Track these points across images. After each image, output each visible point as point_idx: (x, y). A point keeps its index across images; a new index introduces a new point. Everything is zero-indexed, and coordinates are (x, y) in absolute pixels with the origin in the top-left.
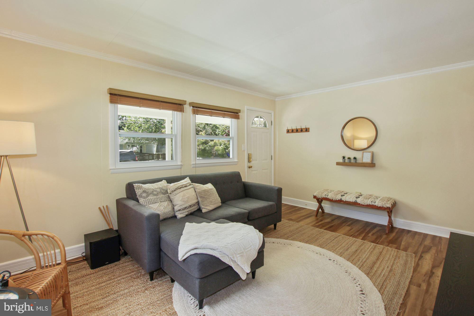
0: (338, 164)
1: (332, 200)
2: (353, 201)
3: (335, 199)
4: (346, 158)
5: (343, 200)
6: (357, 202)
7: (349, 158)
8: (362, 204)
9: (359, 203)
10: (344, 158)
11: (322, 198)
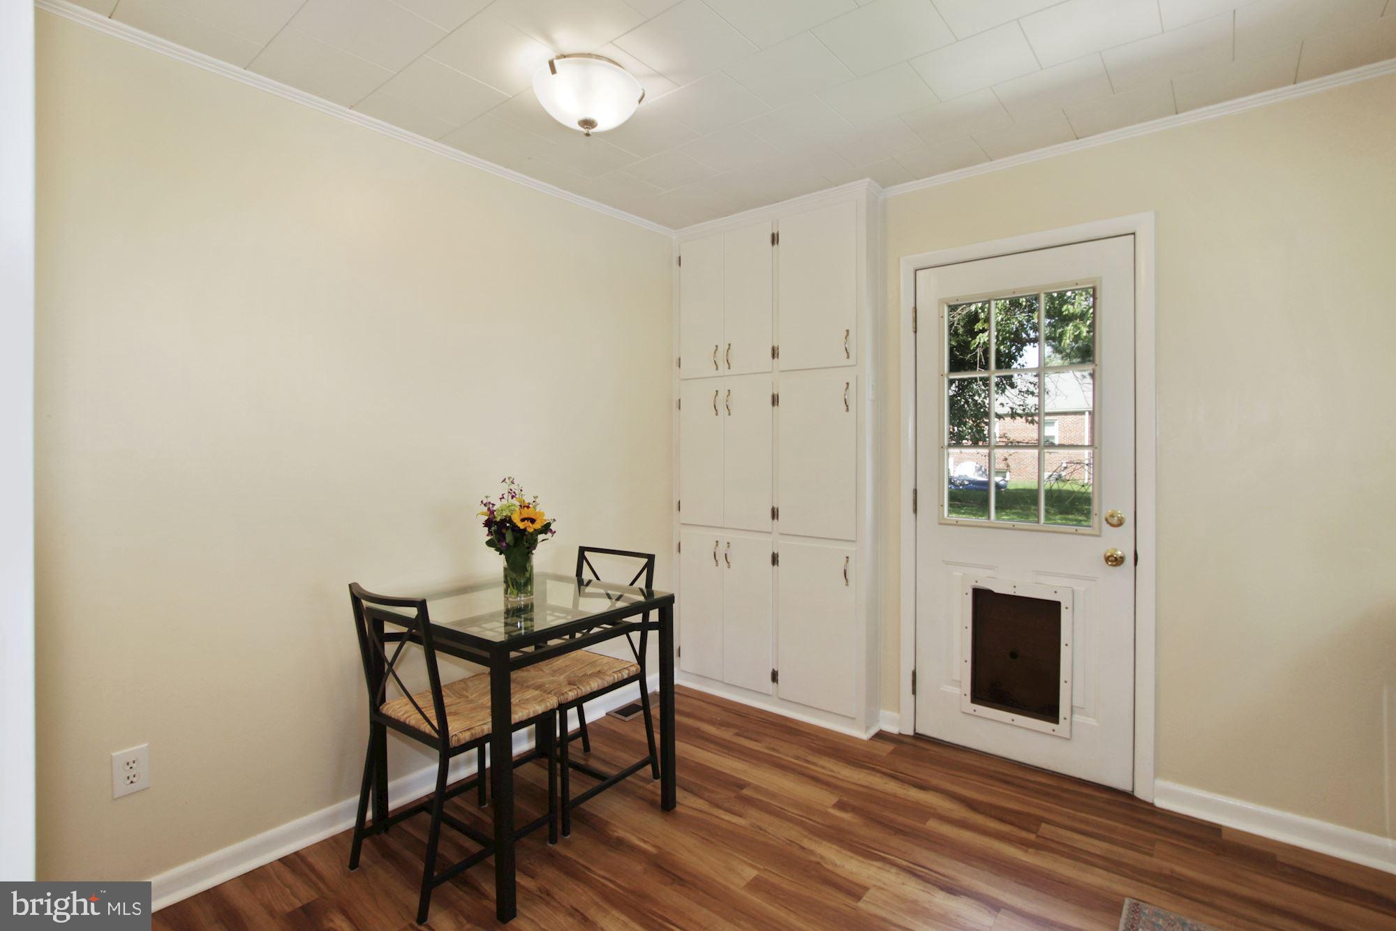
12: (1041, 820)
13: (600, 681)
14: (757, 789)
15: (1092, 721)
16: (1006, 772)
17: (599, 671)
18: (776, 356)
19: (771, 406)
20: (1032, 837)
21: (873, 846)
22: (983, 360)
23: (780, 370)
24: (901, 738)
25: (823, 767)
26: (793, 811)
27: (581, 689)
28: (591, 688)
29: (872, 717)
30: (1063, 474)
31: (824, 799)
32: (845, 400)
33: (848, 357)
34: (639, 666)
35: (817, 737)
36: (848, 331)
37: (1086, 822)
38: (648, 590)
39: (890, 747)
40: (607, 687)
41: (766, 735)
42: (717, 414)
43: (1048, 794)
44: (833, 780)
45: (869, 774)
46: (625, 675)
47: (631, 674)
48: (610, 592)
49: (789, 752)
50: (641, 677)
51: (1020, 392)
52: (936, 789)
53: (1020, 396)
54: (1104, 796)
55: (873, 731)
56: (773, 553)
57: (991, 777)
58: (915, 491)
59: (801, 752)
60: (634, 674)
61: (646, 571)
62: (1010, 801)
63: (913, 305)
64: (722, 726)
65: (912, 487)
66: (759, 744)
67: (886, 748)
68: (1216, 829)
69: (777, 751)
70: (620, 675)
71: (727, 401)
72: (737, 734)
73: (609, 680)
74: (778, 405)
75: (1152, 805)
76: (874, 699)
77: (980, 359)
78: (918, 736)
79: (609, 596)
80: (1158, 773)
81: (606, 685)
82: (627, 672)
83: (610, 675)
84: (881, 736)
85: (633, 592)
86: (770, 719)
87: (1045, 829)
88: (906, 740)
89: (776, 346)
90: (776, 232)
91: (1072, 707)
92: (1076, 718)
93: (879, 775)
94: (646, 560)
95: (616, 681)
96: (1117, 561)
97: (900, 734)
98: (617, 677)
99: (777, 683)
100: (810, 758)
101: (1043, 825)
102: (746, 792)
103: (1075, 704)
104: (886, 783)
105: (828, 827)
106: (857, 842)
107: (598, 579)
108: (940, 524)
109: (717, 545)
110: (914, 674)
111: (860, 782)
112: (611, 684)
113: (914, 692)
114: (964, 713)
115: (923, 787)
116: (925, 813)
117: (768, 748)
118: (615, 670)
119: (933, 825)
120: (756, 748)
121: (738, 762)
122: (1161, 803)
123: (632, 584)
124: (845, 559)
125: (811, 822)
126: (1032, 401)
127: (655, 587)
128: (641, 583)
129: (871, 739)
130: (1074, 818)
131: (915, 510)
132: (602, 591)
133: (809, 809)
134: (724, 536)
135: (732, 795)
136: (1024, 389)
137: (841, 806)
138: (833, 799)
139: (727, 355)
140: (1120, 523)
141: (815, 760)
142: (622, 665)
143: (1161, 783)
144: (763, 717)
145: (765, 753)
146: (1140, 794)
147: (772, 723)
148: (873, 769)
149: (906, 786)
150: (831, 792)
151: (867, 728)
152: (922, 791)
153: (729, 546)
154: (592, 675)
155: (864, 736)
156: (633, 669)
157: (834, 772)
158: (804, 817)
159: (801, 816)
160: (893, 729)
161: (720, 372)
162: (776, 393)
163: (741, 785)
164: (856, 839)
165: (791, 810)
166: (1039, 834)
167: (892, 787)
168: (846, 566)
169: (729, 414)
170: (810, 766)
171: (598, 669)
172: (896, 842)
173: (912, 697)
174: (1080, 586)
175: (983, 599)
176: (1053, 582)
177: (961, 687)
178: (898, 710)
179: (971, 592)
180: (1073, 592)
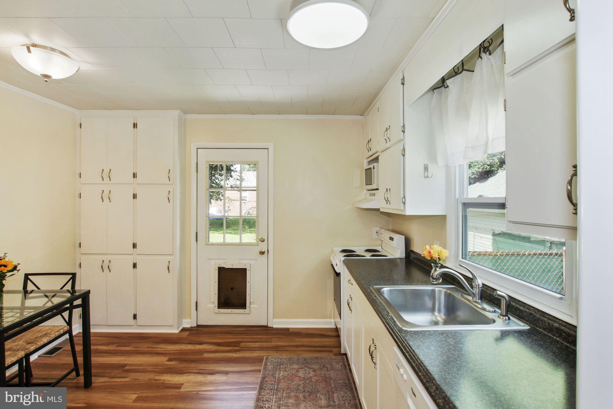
12: (240, 342)
13: (48, 338)
14: (131, 365)
15: (256, 306)
16: (230, 330)
17: (45, 334)
18: (135, 177)
19: (133, 199)
20: (238, 348)
21: (184, 369)
22: (220, 168)
23: (137, 183)
24: (192, 328)
25: (160, 348)
26: (150, 368)
27: (38, 344)
28: (43, 342)
29: (180, 323)
30: (250, 212)
31: (163, 360)
32: (168, 198)
33: (170, 181)
34: (68, 327)
35: (156, 337)
36: (169, 170)
37: (253, 338)
38: (73, 290)
39: (187, 333)
40: (52, 340)
41: (132, 342)
42: (103, 201)
43: (243, 333)
44: (165, 352)
45: (180, 345)
46: (62, 332)
47: (65, 331)
48: (47, 294)
49: (144, 347)
50: (70, 332)
51: (235, 179)
52: (206, 343)
53: (234, 181)
54: (260, 329)
55: (180, 329)
56: (134, 263)
57: (225, 333)
58: (197, 233)
59: (150, 345)
60: (66, 330)
61: (71, 280)
62: (231, 339)
63: (196, 162)
64: (109, 344)
65: (196, 232)
66: (130, 347)
67: (186, 334)
68: (288, 329)
69: (139, 348)
70: (59, 333)
71: (109, 195)
72: (117, 346)
73: (53, 336)
74: (136, 198)
75: (272, 327)
76: (181, 315)
77: (219, 167)
78: (198, 326)
79: (47, 296)
80: (274, 318)
81: (52, 339)
82: (63, 330)
83: (53, 334)
84: (184, 330)
85: (64, 292)
86: (133, 336)
87: (242, 344)
88: (194, 329)
89: (135, 173)
90: (135, 123)
91: (250, 302)
92: (252, 306)
93: (184, 344)
94: (71, 276)
95: (57, 336)
96: (262, 253)
97: (191, 327)
98: (57, 334)
99: (136, 319)
100: (154, 346)
101: (242, 343)
102: (126, 368)
103: (251, 301)
104: (187, 346)
105: (166, 369)
106: (178, 370)
107: (39, 288)
108: (206, 245)
109: (103, 262)
110: (197, 303)
111: (177, 349)
112: (54, 338)
113: (197, 310)
114: (215, 313)
115: (201, 344)
116: (201, 352)
117: (134, 348)
118: (55, 331)
119: (206, 355)
120: (128, 349)
121: (121, 357)
122: (275, 326)
123: (62, 288)
124: (168, 262)
125: (157, 370)
126: (238, 183)
127: (77, 288)
128: (69, 287)
129: (179, 332)
130: (250, 338)
131: (197, 241)
132: (42, 294)
133: (156, 365)
134: (106, 258)
135: (120, 371)
136: (236, 178)
137: (170, 360)
138: (167, 358)
139: (109, 174)
140: (263, 241)
141: (157, 346)
142: (59, 328)
143: (275, 320)
144: (130, 335)
145: (133, 350)
146: (269, 325)
147: (135, 337)
148: (182, 343)
149: (195, 345)
150: (165, 356)
151: (178, 328)
152: (202, 345)
153: (110, 262)
154: (41, 337)
155: (176, 331)
156: (66, 328)
157: (165, 348)
158: (154, 369)
159: (153, 369)
160: (188, 326)
161: (105, 181)
162: (135, 193)
163: (124, 366)
164: (177, 370)
165: (148, 368)
166: (240, 346)
167: (190, 347)
168: (169, 265)
169: (110, 202)
170: (155, 349)
171: (44, 333)
172: (193, 365)
173: (196, 312)
174: (252, 262)
175: (221, 270)
176: (244, 262)
177: (214, 304)
178: (190, 318)
179: (217, 269)
180: (250, 264)
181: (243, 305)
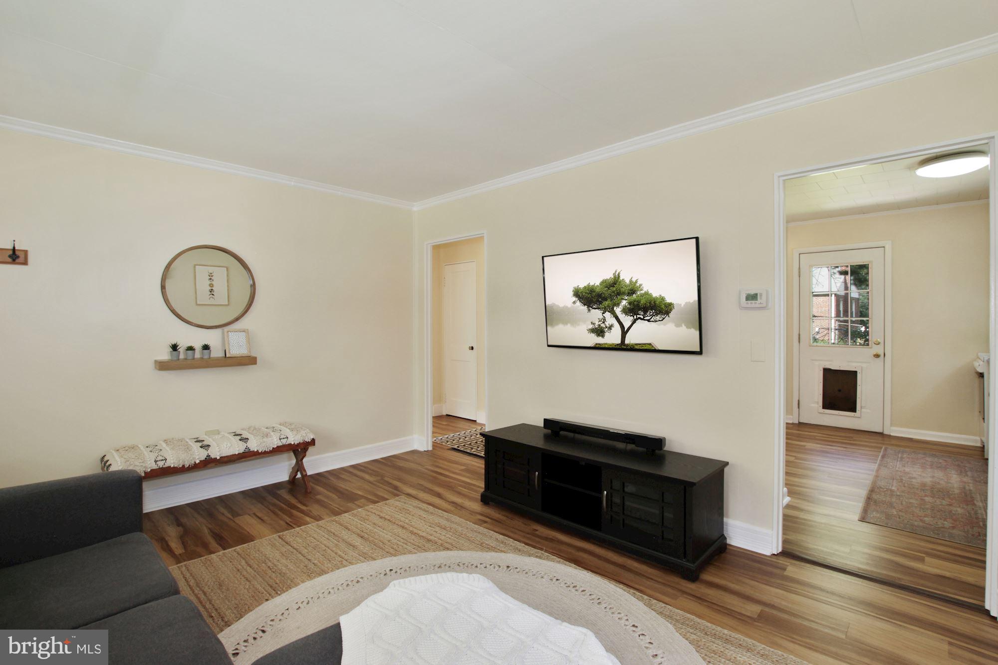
0: (162, 366)
1: (183, 466)
2: (241, 451)
3: (193, 462)
4: (181, 350)
5: (213, 456)
6: (251, 450)
7: (191, 349)
8: (261, 452)
9: (256, 450)
10: (175, 347)
11: (145, 473)
15: (868, 411)
58: (799, 335)
63: (798, 267)
65: (798, 333)
68: (911, 439)
75: (890, 435)
78: (800, 423)
80: (892, 425)
88: (796, 424)
92: (863, 410)
96: (877, 356)
97: (793, 423)
103: (862, 405)
108: (810, 346)
110: (799, 401)
113: (799, 407)
114: (819, 413)
122: (893, 434)
131: (799, 342)
140: (879, 344)
143: (893, 428)
146: (886, 433)
160: (790, 422)
173: (798, 409)
174: (864, 365)
175: (827, 372)
176: (854, 364)
177: (818, 404)
178: (792, 415)
179: (822, 370)
180: (862, 367)
181: (853, 409)
